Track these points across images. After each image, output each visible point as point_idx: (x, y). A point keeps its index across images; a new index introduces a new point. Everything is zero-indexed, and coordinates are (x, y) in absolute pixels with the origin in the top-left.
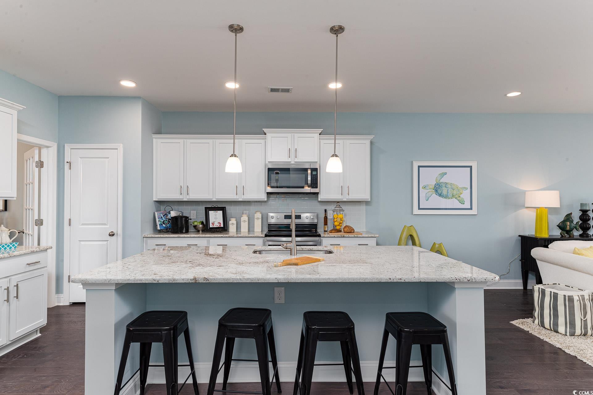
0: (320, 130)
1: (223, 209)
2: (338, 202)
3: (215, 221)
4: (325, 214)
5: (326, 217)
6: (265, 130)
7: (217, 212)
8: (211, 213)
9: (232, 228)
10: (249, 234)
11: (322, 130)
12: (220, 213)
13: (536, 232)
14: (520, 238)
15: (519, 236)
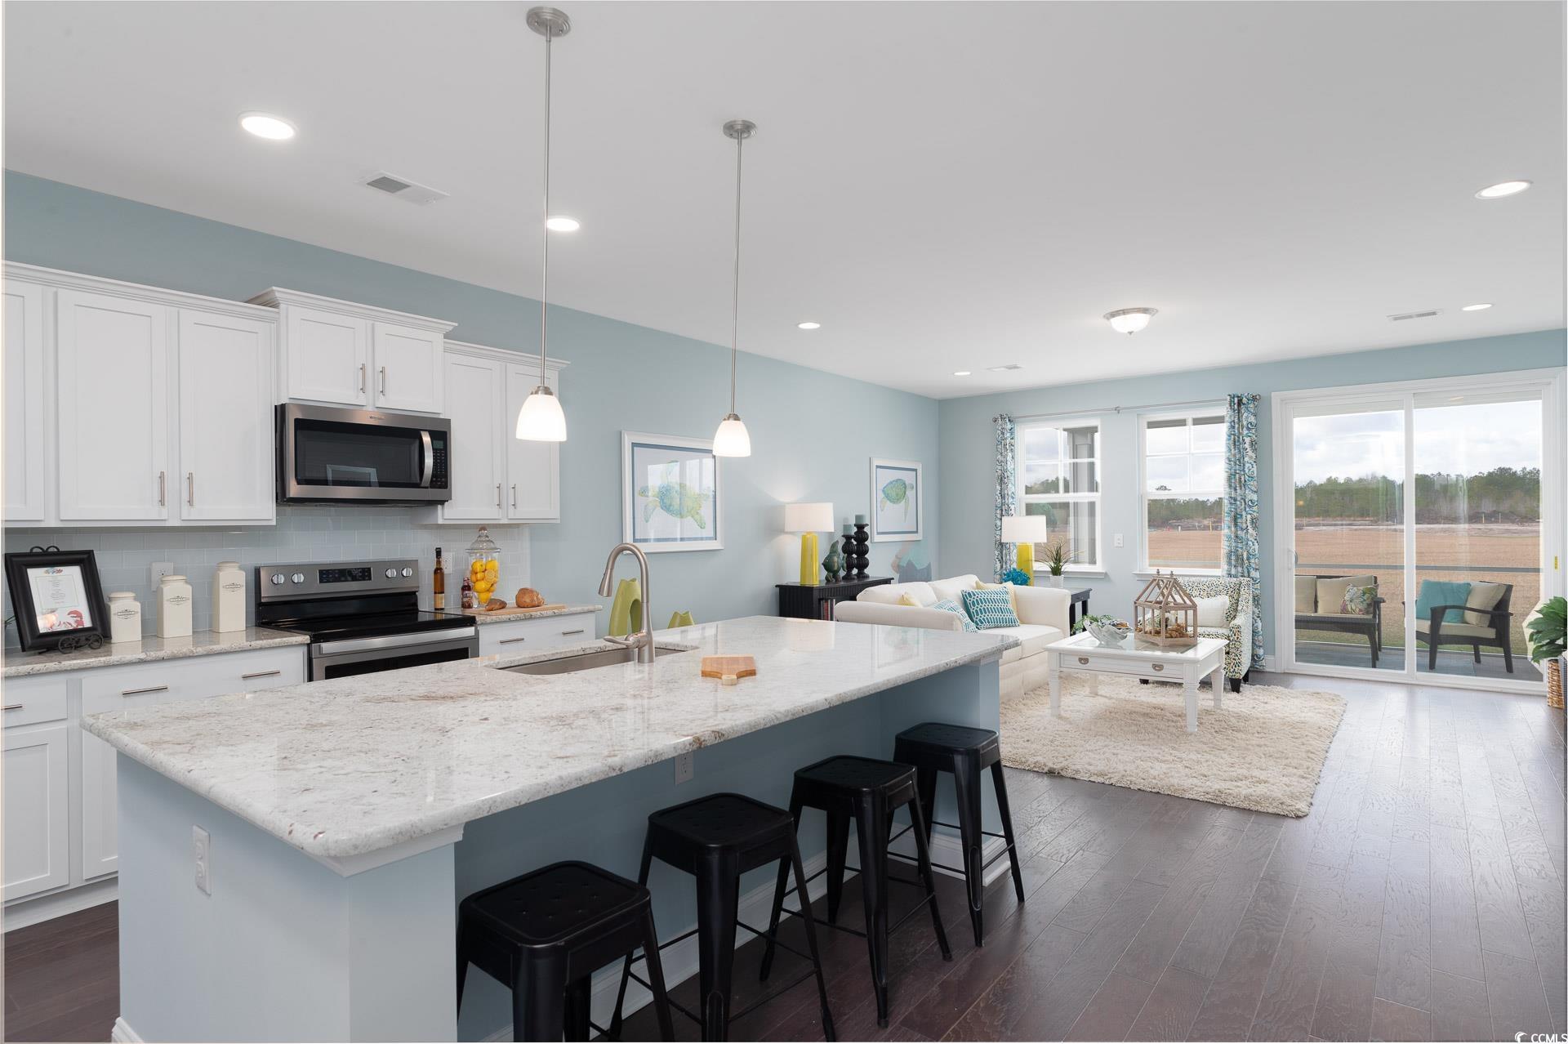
0: (450, 325)
1: (85, 561)
2: (483, 528)
3: (57, 606)
4: (439, 562)
5: (441, 569)
6: (279, 292)
7: (60, 571)
8: (37, 577)
9: (125, 628)
10: (196, 644)
11: (456, 325)
12: (74, 573)
13: (803, 575)
14: (778, 589)
15: (777, 586)
